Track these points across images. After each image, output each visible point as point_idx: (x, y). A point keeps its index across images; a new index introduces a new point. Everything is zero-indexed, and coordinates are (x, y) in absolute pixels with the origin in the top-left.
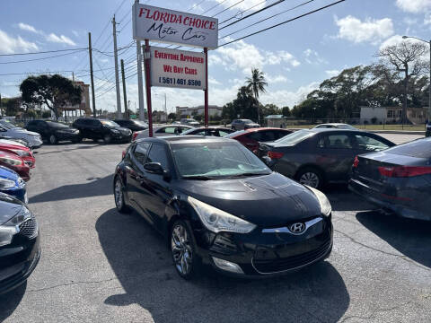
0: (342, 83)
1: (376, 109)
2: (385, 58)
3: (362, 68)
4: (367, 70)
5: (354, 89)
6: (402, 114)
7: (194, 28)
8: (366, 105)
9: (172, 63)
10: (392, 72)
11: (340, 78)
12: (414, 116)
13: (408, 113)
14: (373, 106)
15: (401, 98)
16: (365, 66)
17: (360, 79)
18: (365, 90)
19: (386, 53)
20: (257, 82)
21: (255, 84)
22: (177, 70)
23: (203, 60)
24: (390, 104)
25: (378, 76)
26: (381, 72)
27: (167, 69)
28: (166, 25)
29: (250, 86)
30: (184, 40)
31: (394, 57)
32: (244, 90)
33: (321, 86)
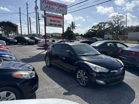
0: (99, 27)
1: (109, 35)
2: (112, 19)
3: (105, 23)
4: (106, 23)
5: (102, 29)
6: (117, 37)
7: (60, 8)
8: (106, 34)
9: (53, 19)
10: (114, 24)
11: (98, 25)
12: (120, 37)
13: (118, 36)
14: (108, 34)
15: (116, 32)
16: (106, 22)
17: (104, 26)
18: (106, 29)
19: (112, 18)
20: (73, 26)
21: (72, 26)
22: (54, 21)
23: (62, 18)
24: (113, 34)
25: (109, 25)
26: (111, 24)
27: (51, 20)
28: (51, 6)
29: (71, 27)
30: (57, 12)
31: (114, 19)
32: (69, 28)
33: (92, 28)
